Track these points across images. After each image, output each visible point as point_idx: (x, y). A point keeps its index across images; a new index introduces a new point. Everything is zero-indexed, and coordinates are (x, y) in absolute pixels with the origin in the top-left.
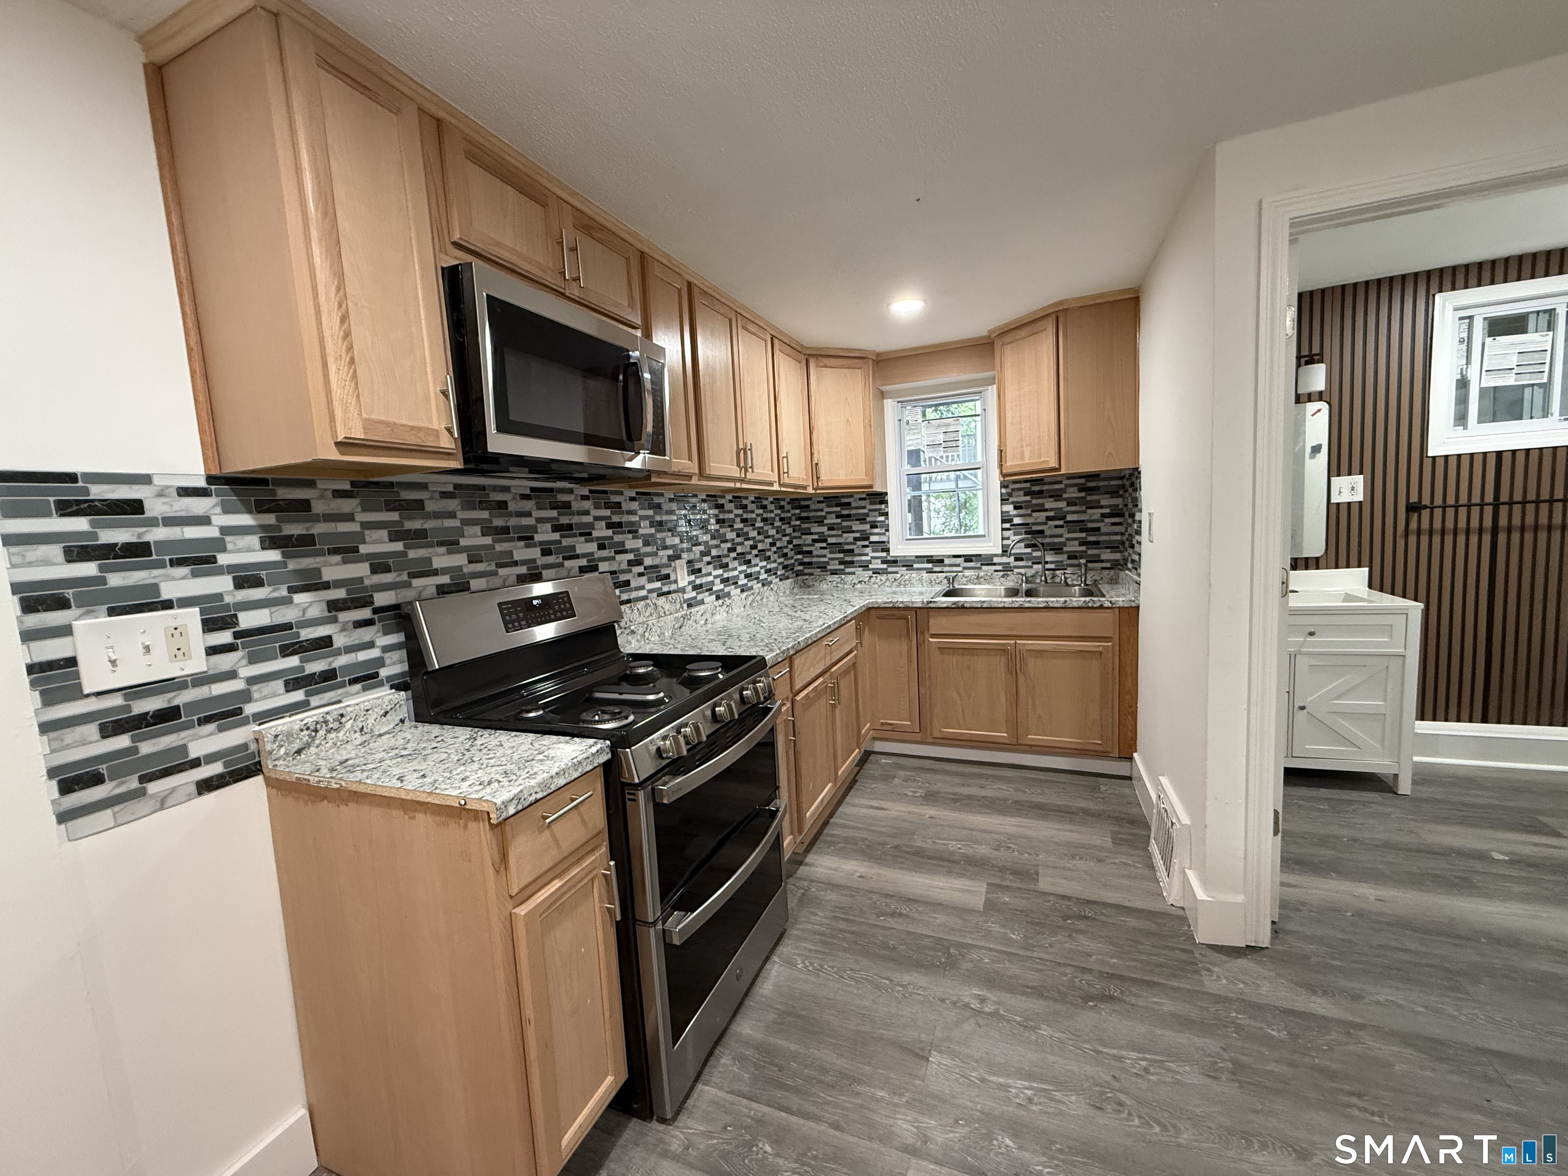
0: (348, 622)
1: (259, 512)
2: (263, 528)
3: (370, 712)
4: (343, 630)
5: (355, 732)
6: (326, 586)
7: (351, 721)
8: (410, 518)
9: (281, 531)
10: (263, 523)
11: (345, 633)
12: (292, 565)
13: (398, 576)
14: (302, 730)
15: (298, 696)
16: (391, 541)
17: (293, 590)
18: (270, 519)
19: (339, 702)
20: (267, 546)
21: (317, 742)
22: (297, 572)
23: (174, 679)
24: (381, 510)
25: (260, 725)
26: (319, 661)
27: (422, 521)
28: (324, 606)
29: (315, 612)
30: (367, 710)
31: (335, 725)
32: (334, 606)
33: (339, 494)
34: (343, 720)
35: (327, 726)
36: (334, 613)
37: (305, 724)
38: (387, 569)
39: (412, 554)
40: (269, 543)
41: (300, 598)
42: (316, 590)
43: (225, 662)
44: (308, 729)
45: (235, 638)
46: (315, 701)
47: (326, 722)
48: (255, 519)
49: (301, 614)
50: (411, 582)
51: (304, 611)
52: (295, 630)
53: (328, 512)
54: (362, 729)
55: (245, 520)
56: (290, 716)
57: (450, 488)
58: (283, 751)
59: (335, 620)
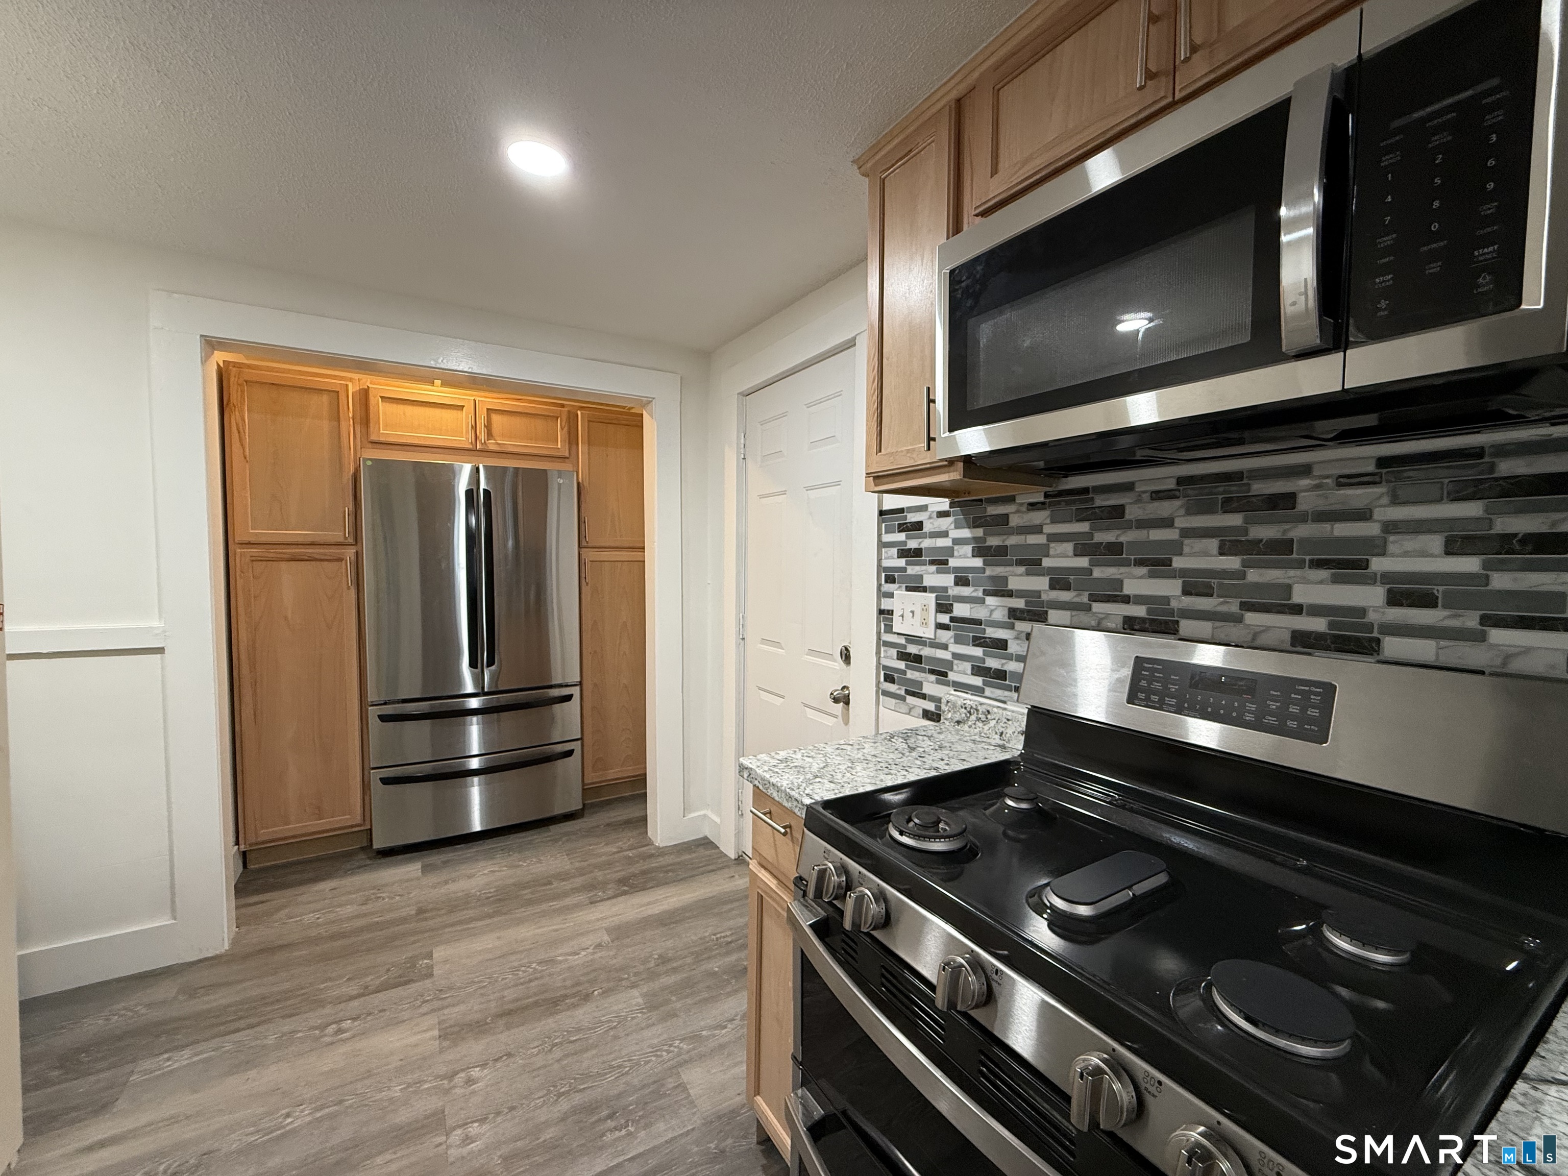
0: (1022, 632)
1: (974, 527)
2: (976, 539)
3: (1010, 723)
4: (1017, 638)
5: (996, 733)
6: (1010, 594)
7: (994, 722)
8: (1100, 530)
9: (985, 542)
10: (975, 536)
11: (1019, 642)
12: (989, 572)
13: (1076, 596)
14: (962, 707)
15: (978, 681)
16: (1076, 555)
17: (987, 593)
18: (979, 532)
19: (1005, 702)
20: (975, 554)
21: (970, 723)
22: (990, 577)
23: (921, 637)
24: (1071, 521)
25: (955, 690)
26: (995, 659)
27: (1118, 532)
28: (1006, 612)
29: (1000, 615)
30: (1008, 720)
31: (983, 717)
32: (1014, 614)
33: (1033, 506)
34: (989, 716)
35: (978, 714)
36: (1012, 620)
37: (965, 704)
38: (1067, 587)
39: (1098, 573)
40: (977, 553)
41: (991, 601)
42: (1003, 596)
43: (945, 636)
44: (965, 708)
45: (951, 621)
46: (988, 691)
47: (977, 710)
48: (971, 532)
49: (988, 615)
50: (1091, 606)
51: (992, 611)
52: (983, 626)
53: (1021, 525)
54: (1001, 734)
55: (966, 533)
56: (972, 694)
57: (1171, 485)
58: (949, 715)
59: (1012, 627)
